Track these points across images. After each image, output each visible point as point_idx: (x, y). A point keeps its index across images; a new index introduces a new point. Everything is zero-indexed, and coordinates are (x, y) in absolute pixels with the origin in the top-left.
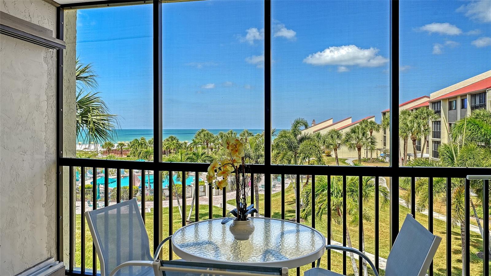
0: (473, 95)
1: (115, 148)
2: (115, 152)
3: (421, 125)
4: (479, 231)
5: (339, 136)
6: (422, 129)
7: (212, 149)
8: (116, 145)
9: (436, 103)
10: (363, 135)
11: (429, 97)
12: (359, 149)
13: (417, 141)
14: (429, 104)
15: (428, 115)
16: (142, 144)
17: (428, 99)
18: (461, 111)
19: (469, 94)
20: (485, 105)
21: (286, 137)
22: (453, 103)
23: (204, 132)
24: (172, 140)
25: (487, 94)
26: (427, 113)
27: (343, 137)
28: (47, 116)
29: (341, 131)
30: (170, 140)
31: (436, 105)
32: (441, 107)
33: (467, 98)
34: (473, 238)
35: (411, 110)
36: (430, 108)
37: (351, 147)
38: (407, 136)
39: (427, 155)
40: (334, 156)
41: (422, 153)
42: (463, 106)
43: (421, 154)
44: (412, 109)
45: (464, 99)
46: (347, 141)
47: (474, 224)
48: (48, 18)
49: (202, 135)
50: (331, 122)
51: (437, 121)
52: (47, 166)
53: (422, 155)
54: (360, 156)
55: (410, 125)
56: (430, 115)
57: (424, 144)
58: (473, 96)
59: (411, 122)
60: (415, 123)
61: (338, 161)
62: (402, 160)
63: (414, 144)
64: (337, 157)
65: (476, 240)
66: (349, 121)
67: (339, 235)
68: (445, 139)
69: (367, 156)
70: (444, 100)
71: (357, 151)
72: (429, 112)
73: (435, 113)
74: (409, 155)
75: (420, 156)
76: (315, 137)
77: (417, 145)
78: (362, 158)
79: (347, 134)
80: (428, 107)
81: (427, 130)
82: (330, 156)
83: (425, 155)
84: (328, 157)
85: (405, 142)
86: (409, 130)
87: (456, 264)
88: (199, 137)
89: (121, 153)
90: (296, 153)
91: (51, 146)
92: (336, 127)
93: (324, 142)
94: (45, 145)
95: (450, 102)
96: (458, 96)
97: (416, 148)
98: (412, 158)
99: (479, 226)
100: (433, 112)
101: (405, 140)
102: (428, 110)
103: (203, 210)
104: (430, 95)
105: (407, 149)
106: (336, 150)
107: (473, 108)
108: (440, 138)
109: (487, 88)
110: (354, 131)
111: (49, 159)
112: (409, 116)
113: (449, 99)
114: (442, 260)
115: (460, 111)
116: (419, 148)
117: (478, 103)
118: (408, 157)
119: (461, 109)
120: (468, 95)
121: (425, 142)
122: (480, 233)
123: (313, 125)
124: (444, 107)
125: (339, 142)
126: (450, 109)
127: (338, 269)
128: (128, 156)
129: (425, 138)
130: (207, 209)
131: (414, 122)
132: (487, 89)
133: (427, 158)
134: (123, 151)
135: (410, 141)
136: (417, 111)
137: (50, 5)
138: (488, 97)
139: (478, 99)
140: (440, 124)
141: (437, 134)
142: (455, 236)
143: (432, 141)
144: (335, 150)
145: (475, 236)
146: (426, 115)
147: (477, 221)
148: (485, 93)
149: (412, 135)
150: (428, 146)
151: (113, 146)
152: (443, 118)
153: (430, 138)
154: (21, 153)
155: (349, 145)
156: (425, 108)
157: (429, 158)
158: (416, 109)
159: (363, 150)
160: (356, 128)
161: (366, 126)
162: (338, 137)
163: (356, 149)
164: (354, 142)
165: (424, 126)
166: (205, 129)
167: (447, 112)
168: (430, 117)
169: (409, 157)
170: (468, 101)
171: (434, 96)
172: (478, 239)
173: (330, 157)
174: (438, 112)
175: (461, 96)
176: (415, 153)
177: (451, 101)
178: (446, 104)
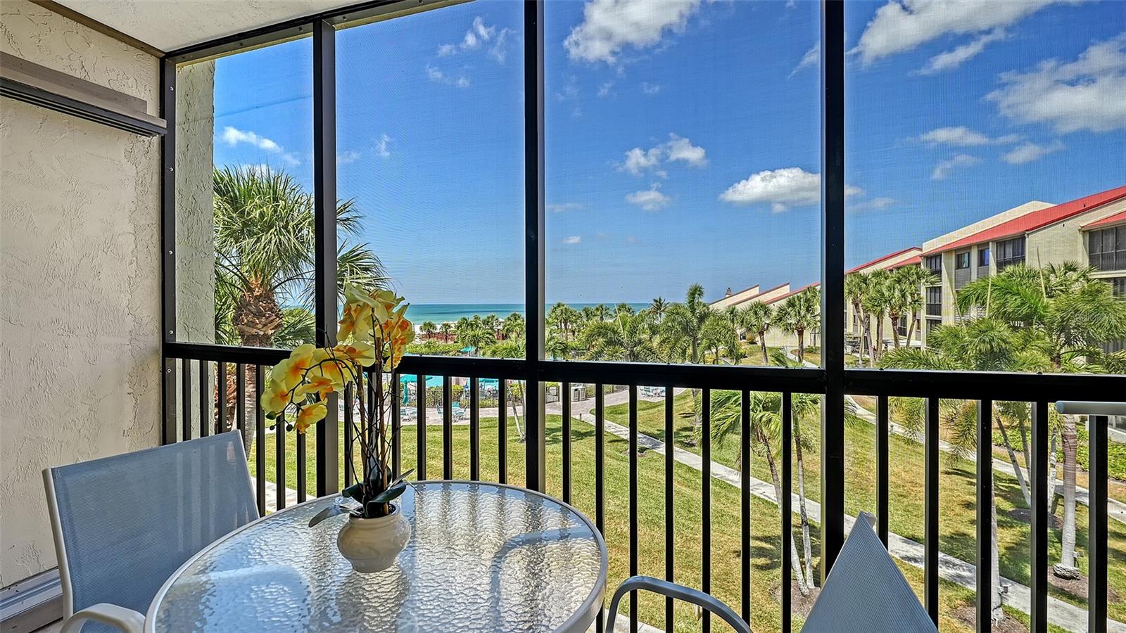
0: (1001, 243)
1: (438, 331)
2: (439, 336)
3: (907, 294)
4: (1014, 472)
5: (767, 312)
6: (909, 299)
7: (574, 332)
8: (439, 327)
9: (933, 258)
10: (808, 310)
11: (921, 250)
12: (801, 333)
13: (899, 321)
14: (920, 260)
15: (919, 278)
16: (472, 325)
17: (919, 253)
18: (978, 269)
19: (992, 242)
20: (1024, 260)
21: (677, 314)
22: (964, 257)
23: (562, 308)
24: (516, 319)
25: (1027, 239)
26: (917, 273)
27: (774, 314)
28: (135, 263)
29: (772, 305)
30: (513, 318)
31: (933, 261)
32: (943, 264)
33: (988, 248)
34: (1003, 484)
35: (890, 270)
36: (922, 267)
37: (788, 328)
38: (882, 312)
39: (918, 341)
40: (759, 344)
41: (909, 339)
42: (982, 262)
43: (906, 341)
44: (891, 268)
45: (984, 250)
46: (780, 319)
47: (1002, 458)
48: (136, 78)
49: (558, 311)
50: (756, 291)
51: (935, 287)
52: (134, 358)
53: (908, 343)
54: (801, 343)
55: (887, 294)
56: (923, 278)
57: (913, 325)
58: (1000, 245)
59: (889, 288)
60: (896, 290)
61: (765, 351)
62: (874, 349)
63: (894, 324)
64: (763, 344)
65: (1007, 487)
66: (786, 290)
67: (765, 470)
68: (949, 318)
69: (815, 345)
70: (949, 252)
71: (797, 336)
72: (921, 273)
73: (932, 274)
74: (886, 343)
75: (905, 344)
76: (728, 314)
77: (899, 326)
78: (805, 346)
79: (781, 309)
80: (918, 264)
81: (917, 301)
82: (755, 343)
83: (914, 343)
84: (751, 346)
85: (879, 322)
86: (885, 302)
87: (970, 528)
88: (553, 315)
89: (446, 338)
90: (695, 338)
91: (146, 320)
92: (764, 299)
93: (742, 322)
94: (129, 319)
95: (958, 255)
96: (974, 245)
97: (897, 332)
98: (891, 348)
99: (1013, 464)
100: (928, 272)
101: (878, 318)
102: (919, 269)
103: (554, 423)
104: (922, 245)
105: (882, 333)
106: (763, 335)
107: (1001, 265)
108: (940, 315)
109: (1027, 230)
110: (791, 304)
111: (142, 345)
112: (886, 279)
113: (956, 250)
114: (945, 520)
115: (976, 271)
116: (902, 332)
117: (1009, 256)
118: (884, 345)
119: (978, 266)
120: (990, 243)
121: (914, 321)
122: (1016, 476)
123: (727, 296)
124: (947, 265)
125: (767, 322)
126: (959, 266)
127: (760, 526)
128: (455, 342)
129: (914, 315)
130: (560, 421)
131: (894, 289)
132: (1027, 232)
133: (917, 348)
134: (450, 335)
135: (887, 320)
136: (900, 271)
137: (141, 52)
138: (1029, 245)
139: (1009, 250)
140: (940, 292)
141: (935, 308)
142: (968, 479)
143: (927, 320)
144: (761, 333)
145: (1005, 480)
146: (915, 277)
147: (1011, 456)
148: (1022, 238)
149: (892, 309)
150: (919, 328)
151: (434, 328)
152: (946, 284)
153: (923, 315)
154: (60, 332)
155: (784, 325)
156: (914, 267)
157: (920, 348)
158: (898, 268)
159: (806, 334)
160: (796, 300)
161: (812, 296)
162: (765, 313)
163: (796, 332)
164: (793, 321)
165: (912, 295)
166: (563, 302)
167: (954, 272)
168: (923, 281)
169: (886, 345)
170: (991, 253)
171: (929, 247)
172: (1011, 485)
173: (754, 345)
174: (938, 272)
175: (979, 245)
176: (896, 340)
177: (960, 253)
178: (951, 258)
